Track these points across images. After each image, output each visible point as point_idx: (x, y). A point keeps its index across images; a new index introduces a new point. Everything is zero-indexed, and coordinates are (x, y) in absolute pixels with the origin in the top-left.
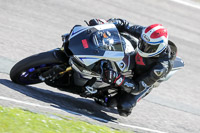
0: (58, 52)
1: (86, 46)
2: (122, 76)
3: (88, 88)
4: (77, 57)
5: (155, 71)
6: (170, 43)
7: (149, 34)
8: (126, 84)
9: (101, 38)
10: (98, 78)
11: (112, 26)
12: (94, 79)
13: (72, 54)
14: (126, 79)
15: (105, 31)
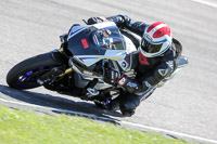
0: (56, 54)
1: (86, 46)
2: (125, 76)
3: (89, 90)
4: (77, 57)
5: (160, 71)
6: (175, 41)
7: (151, 34)
8: (130, 84)
9: (101, 37)
10: (100, 79)
11: (112, 24)
12: (96, 81)
13: (72, 55)
14: (129, 79)
15: (105, 30)
